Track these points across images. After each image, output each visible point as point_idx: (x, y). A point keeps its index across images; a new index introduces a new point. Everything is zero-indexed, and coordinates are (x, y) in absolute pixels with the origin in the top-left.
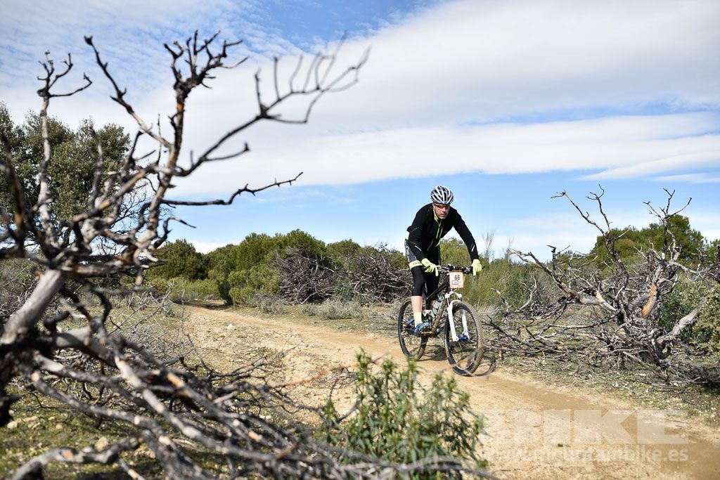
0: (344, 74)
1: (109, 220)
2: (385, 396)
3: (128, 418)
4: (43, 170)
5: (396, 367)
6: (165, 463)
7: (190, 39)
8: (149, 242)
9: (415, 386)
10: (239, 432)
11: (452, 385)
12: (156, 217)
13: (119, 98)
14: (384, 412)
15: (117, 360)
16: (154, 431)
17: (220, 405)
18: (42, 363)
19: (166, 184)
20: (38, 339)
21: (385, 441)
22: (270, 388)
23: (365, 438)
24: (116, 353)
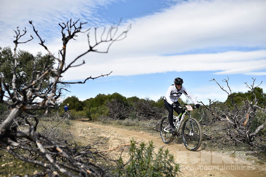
0: (122, 34)
1: (37, 89)
2: (141, 156)
3: (42, 164)
4: (14, 70)
5: (145, 145)
7: (68, 22)
8: (52, 97)
9: (152, 153)
10: (83, 170)
11: (167, 152)
12: (55, 88)
13: (42, 44)
14: (141, 162)
15: (37, 142)
16: (52, 169)
17: (75, 159)
18: (11, 143)
19: (59, 76)
20: (10, 134)
21: (141, 174)
22: (98, 153)
23: (133, 172)
24: (37, 139)
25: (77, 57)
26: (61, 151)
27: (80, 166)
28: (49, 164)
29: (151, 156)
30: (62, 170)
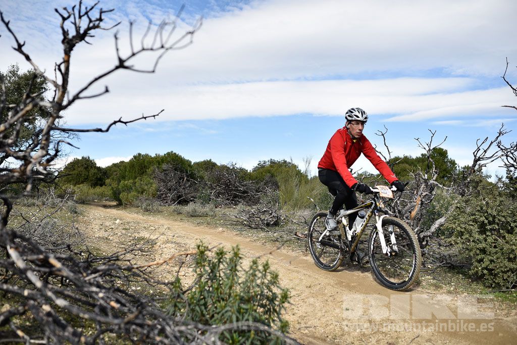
0: (183, 37)
1: (10, 141)
2: (218, 275)
3: (19, 291)
5: (226, 254)
6: (44, 325)
7: (75, 6)
8: (41, 158)
9: (238, 268)
10: (102, 302)
11: (266, 267)
12: (48, 139)
13: (19, 48)
14: (216, 286)
15: (8, 247)
16: (39, 300)
17: (87, 281)
19: (55, 115)
21: (216, 308)
22: (133, 268)
23: (201, 305)
24: (8, 242)
25: (92, 79)
26: (58, 265)
27: (97, 293)
28: (34, 292)
29: (236, 275)
30: (61, 302)
